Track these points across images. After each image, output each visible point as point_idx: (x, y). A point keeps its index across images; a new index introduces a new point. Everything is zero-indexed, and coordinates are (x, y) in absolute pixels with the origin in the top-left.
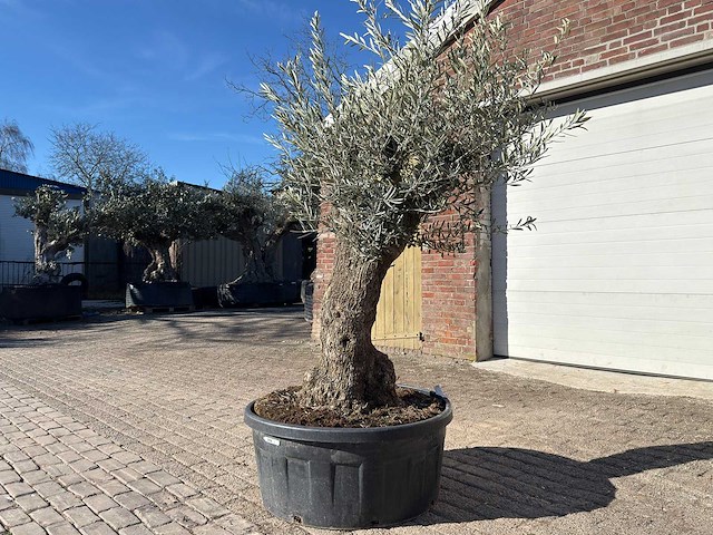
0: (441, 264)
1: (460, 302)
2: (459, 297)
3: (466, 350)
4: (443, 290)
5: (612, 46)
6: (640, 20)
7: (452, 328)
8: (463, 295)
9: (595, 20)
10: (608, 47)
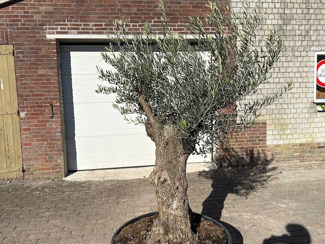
0: (36, 125)
1: (51, 147)
2: (51, 144)
3: (57, 172)
4: (38, 140)
5: (133, 26)
6: (145, 18)
7: (47, 161)
8: (54, 142)
9: (124, 11)
10: (131, 26)
